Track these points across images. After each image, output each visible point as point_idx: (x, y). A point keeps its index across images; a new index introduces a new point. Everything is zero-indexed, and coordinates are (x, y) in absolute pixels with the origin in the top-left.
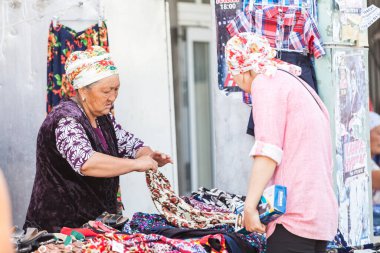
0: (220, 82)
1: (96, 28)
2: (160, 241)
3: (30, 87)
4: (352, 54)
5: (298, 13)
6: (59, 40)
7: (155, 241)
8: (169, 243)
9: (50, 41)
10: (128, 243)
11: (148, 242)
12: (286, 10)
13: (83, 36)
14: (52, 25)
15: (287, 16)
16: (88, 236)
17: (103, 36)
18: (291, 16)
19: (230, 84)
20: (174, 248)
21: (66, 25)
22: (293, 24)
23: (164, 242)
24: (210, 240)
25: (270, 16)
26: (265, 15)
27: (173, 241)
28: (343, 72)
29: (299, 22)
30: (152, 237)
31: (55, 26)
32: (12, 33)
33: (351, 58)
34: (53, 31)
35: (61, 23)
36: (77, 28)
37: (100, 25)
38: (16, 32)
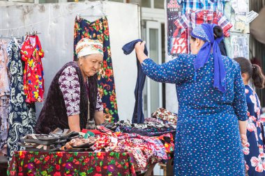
0: (169, 51)
1: (101, 20)
2: (137, 137)
3: (64, 52)
4: (241, 37)
5: (215, 13)
6: (81, 27)
7: (134, 137)
8: (142, 139)
9: (75, 27)
10: (120, 138)
11: (130, 137)
12: (208, 12)
13: (94, 24)
14: (76, 19)
15: (208, 15)
16: (96, 134)
17: (105, 24)
18: (211, 15)
19: (174, 52)
20: (145, 141)
21: (85, 18)
22: (212, 19)
23: (139, 138)
24: (164, 137)
25: (199, 16)
26: (196, 15)
27: (144, 137)
28: (236, 47)
29: (215, 18)
30: (133, 135)
31: (78, 19)
32: (54, 22)
33: (240, 40)
34: (77, 21)
35: (82, 17)
36: (91, 20)
37: (104, 18)
38: (56, 22)
